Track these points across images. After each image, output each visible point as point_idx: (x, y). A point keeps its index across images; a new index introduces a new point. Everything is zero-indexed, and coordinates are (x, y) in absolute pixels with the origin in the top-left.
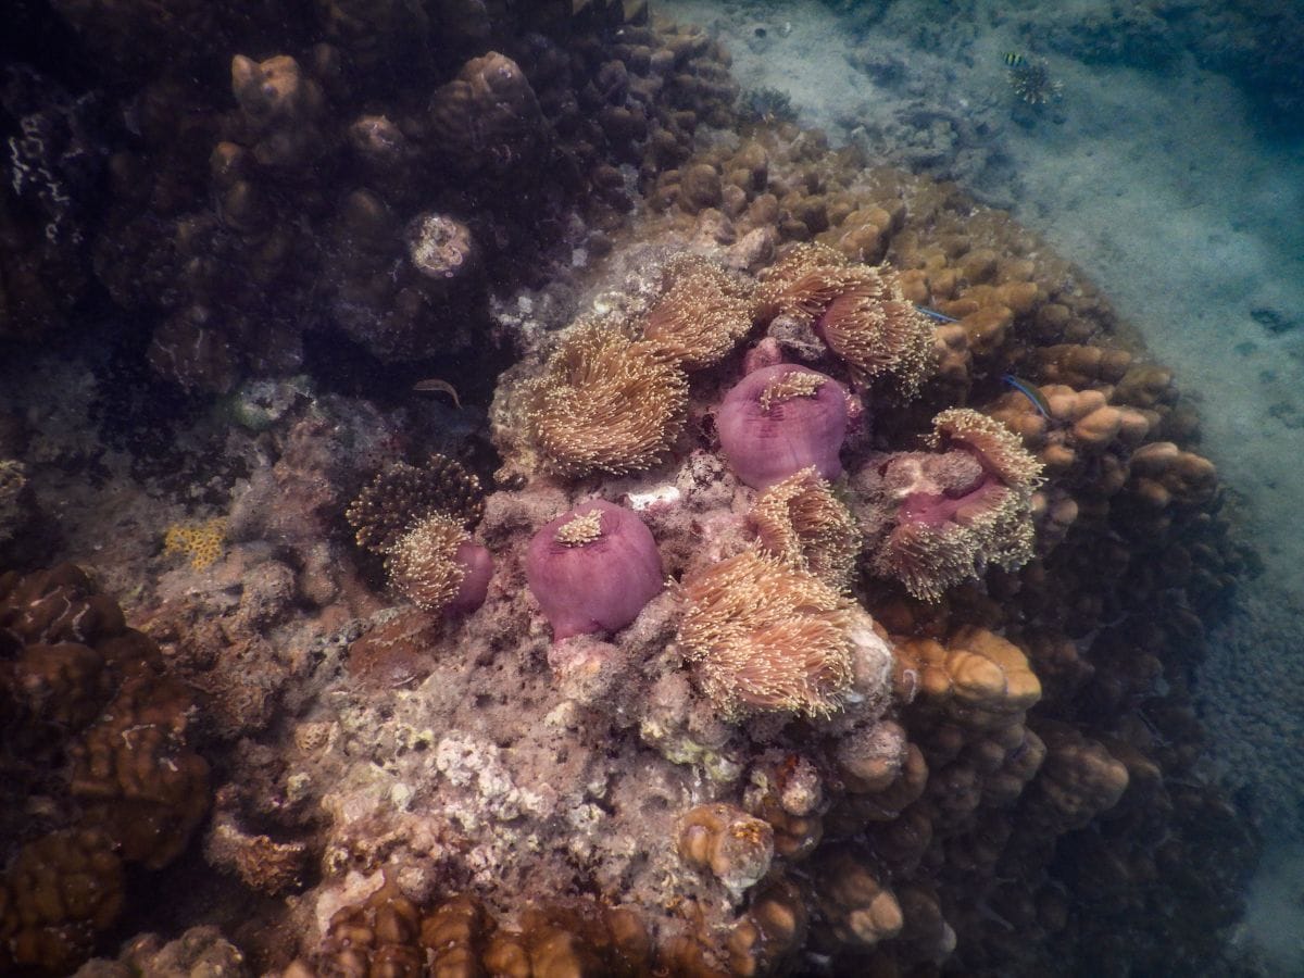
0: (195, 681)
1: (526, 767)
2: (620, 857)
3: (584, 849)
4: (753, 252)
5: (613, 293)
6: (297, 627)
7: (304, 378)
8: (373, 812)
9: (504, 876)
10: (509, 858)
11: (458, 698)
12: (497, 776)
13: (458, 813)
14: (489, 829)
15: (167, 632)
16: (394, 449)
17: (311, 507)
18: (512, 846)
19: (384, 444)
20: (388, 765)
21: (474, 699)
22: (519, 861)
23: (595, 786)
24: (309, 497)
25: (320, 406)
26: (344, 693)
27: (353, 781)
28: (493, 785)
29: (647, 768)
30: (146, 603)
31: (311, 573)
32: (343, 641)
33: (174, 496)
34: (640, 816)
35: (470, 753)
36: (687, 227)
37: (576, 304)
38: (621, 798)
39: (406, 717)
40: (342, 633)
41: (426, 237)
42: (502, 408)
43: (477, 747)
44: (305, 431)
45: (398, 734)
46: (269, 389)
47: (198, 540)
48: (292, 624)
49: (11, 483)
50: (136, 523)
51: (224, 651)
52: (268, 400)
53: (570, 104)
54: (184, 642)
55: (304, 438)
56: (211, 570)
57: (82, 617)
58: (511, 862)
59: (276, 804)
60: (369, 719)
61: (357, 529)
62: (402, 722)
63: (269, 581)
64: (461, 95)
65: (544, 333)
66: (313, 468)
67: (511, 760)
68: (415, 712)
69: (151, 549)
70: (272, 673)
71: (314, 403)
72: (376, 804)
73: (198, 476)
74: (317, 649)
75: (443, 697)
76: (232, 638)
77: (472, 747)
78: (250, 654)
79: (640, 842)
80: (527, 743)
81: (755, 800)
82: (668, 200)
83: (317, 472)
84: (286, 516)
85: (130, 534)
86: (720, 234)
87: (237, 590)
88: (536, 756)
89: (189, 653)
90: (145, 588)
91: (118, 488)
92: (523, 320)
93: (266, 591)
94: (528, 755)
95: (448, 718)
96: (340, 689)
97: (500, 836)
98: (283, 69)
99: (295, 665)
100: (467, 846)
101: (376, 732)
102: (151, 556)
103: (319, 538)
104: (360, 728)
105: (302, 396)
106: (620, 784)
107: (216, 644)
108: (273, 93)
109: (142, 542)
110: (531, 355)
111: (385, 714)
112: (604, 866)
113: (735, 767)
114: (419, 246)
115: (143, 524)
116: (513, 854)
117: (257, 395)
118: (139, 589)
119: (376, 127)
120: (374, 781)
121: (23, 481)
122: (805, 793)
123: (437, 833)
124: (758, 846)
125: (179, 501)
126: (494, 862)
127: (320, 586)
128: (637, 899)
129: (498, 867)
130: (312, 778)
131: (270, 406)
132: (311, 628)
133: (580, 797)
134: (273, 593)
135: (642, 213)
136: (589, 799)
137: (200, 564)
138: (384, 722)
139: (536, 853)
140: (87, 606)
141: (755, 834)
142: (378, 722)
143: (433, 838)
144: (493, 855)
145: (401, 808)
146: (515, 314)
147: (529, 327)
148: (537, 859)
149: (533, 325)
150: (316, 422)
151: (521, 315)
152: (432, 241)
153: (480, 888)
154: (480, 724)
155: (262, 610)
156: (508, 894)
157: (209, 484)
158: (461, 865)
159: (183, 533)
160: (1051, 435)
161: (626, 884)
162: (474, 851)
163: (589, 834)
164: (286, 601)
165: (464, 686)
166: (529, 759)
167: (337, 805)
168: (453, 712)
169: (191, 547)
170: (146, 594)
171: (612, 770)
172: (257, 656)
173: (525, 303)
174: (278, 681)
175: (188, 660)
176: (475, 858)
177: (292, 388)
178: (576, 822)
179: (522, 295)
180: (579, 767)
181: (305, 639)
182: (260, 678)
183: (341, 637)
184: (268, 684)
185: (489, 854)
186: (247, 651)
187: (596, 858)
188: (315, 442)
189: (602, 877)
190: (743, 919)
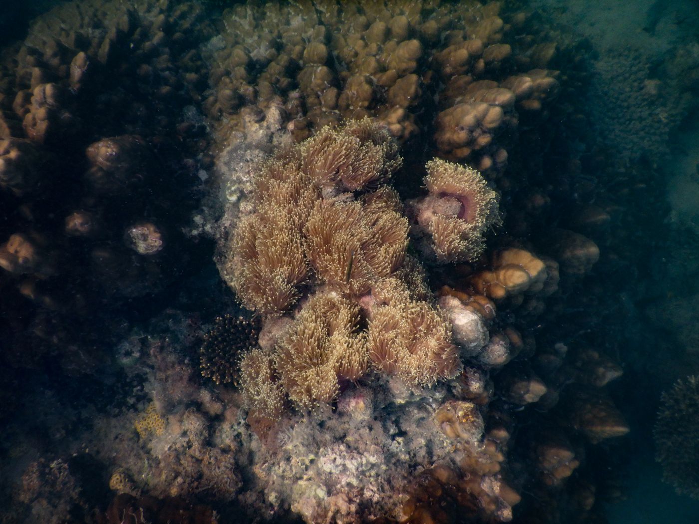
0: (201, 488)
1: (360, 442)
2: (421, 448)
3: (405, 456)
4: (278, 120)
5: (233, 188)
6: (220, 431)
7: (135, 329)
8: (315, 505)
9: (383, 491)
10: (379, 481)
11: (311, 432)
12: (352, 459)
13: (348, 481)
14: (364, 477)
15: (173, 475)
16: (196, 324)
17: (185, 381)
18: (378, 475)
19: (190, 326)
20: (305, 477)
21: (318, 427)
22: (384, 479)
23: (392, 431)
24: (181, 378)
25: (152, 337)
26: (266, 464)
27: (297, 494)
28: (353, 465)
29: (407, 409)
30: (153, 465)
31: (208, 405)
32: (243, 422)
33: (124, 409)
34: (417, 429)
35: (335, 459)
36: (238, 123)
37: (220, 202)
38: (405, 427)
39: (298, 455)
40: (240, 419)
41: (137, 241)
42: (226, 275)
43: (336, 454)
44: (156, 353)
45: (300, 464)
46: (126, 346)
47: (151, 423)
48: (217, 431)
49: (62, 470)
50: (120, 434)
51: (202, 466)
52: (129, 350)
53: (141, 109)
54: (183, 473)
55: (158, 356)
56: (167, 431)
57: (144, 517)
58: (381, 482)
59: (272, 512)
60: (284, 466)
61: (211, 377)
62: (298, 458)
63: (193, 424)
64: (100, 174)
65: (216, 225)
66: (173, 367)
67: (352, 445)
68: (299, 451)
69: (136, 439)
70: (227, 460)
71: (149, 337)
72: (314, 501)
73: (127, 394)
74: (236, 433)
75: (306, 437)
76: (200, 458)
77: (334, 456)
78: (212, 459)
79: (425, 438)
80: (352, 432)
81: (458, 392)
82: (219, 114)
83: (176, 366)
84: (179, 392)
85: (122, 441)
86: (256, 119)
87: (185, 434)
88: (360, 435)
89: (188, 477)
90: (148, 460)
91: (100, 423)
92: (203, 227)
93: (197, 429)
94: (356, 436)
95: (315, 445)
96: (264, 464)
97: (370, 476)
98: (20, 245)
99: (232, 447)
100: (361, 492)
101: (291, 469)
102: (138, 442)
103: (199, 389)
104: (284, 472)
105: (142, 339)
106: (401, 421)
107: (196, 465)
108: (26, 260)
109: (130, 439)
110: (219, 239)
111: (288, 459)
112: (417, 455)
113: (443, 392)
114: (137, 246)
115: (123, 432)
116: (380, 478)
117: (123, 351)
118: (146, 462)
119: (77, 222)
120: (306, 490)
121: (66, 465)
122: (478, 384)
123: (347, 499)
124: (475, 421)
125: (128, 410)
126: (375, 489)
127: (215, 408)
128: (439, 456)
129: (378, 489)
130: (278, 493)
131: (132, 352)
132: (226, 426)
133: (390, 441)
134: (201, 428)
135: (212, 126)
136: (393, 438)
137: (160, 432)
138: (290, 462)
139: (388, 470)
140: (141, 509)
141: (470, 416)
142: (288, 464)
143: (348, 504)
144: (373, 486)
145: (326, 498)
146: (197, 227)
147: (208, 228)
148: (390, 471)
149: (209, 226)
150: (157, 345)
151: (201, 226)
152: (141, 242)
153: (377, 503)
154: (328, 437)
155: (202, 438)
156: (390, 497)
157: (134, 394)
158: (365, 502)
159: (142, 425)
160: (474, 134)
161: (430, 453)
162: (365, 492)
163: (403, 450)
164: (208, 426)
165: (310, 427)
166: (358, 438)
167: (299, 508)
168: (314, 438)
169: (150, 427)
170: (150, 462)
171: (393, 419)
172: (216, 458)
173: (198, 219)
174: (232, 461)
175: (191, 480)
176: (367, 494)
177: (135, 338)
178: (395, 450)
179: (194, 217)
180: (381, 430)
181: (227, 433)
182: (225, 466)
183: (240, 421)
184: (229, 465)
185: (371, 487)
186: (210, 459)
187: (412, 455)
188: (164, 355)
189: (419, 460)
190: (486, 441)
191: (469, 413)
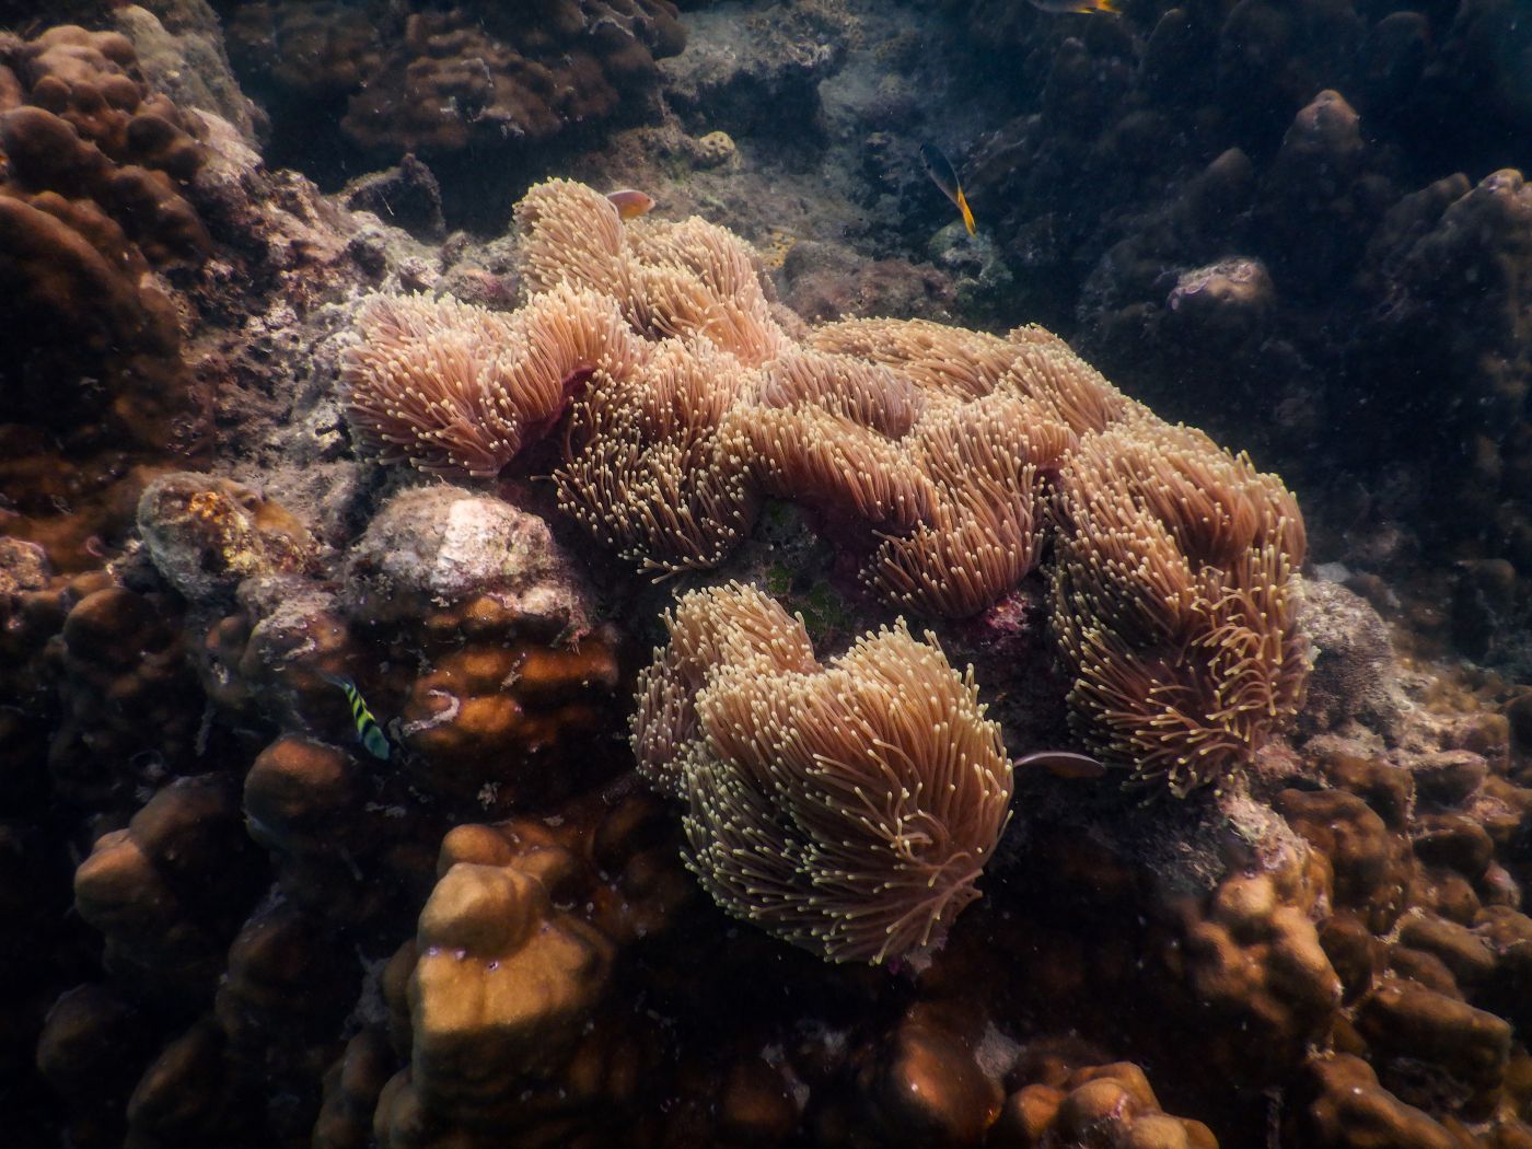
191: (219, 520)
